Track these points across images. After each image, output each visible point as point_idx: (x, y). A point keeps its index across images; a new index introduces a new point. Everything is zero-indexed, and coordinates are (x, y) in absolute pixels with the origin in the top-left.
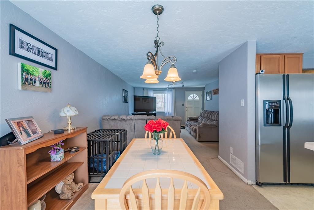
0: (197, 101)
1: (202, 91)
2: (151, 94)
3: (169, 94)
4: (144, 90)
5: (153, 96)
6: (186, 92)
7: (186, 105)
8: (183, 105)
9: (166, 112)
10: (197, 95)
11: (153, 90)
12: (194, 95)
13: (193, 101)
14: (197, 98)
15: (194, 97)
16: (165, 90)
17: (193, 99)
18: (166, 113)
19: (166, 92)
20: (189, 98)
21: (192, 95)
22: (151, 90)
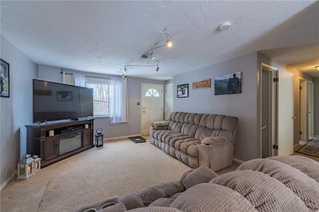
0: (156, 98)
1: (163, 85)
2: (80, 82)
3: (117, 86)
4: (64, 73)
5: (85, 85)
6: (144, 85)
7: (143, 104)
8: (139, 104)
9: (111, 116)
10: (157, 90)
11: (86, 77)
12: (153, 89)
13: (152, 98)
14: (157, 95)
15: (152, 92)
16: (110, 79)
17: (153, 96)
18: (112, 118)
19: (112, 82)
20: (147, 95)
21: (150, 90)
22: (81, 75)
